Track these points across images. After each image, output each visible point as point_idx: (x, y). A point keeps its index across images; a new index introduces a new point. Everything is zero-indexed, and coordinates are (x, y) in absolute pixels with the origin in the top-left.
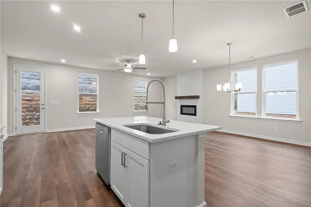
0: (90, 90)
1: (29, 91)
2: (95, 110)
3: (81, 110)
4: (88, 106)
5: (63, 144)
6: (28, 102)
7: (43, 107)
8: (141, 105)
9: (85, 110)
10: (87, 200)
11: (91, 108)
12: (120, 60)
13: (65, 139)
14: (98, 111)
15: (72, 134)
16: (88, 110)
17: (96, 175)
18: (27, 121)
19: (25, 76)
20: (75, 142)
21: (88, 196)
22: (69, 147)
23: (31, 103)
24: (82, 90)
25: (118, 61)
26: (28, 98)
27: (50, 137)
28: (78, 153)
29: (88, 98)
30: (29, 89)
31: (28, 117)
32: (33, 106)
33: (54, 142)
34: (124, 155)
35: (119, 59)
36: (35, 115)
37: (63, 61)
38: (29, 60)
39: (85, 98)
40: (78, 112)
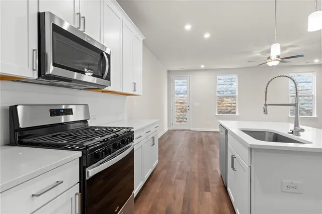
0: (231, 91)
1: (182, 95)
2: (235, 113)
3: (219, 113)
4: (229, 109)
5: (201, 142)
6: (181, 104)
7: (189, 108)
8: (307, 109)
9: (227, 113)
10: (206, 191)
11: (232, 111)
12: (261, 53)
13: (203, 138)
14: (237, 114)
15: (210, 135)
16: (229, 112)
17: (220, 176)
18: (181, 120)
19: (179, 84)
20: (211, 142)
21: (207, 189)
22: (205, 146)
23: (183, 105)
24: (223, 91)
25: (259, 54)
26: (182, 101)
27: (193, 134)
28: (210, 152)
29: (229, 100)
30: (181, 94)
31: (181, 116)
32: (184, 107)
33: (195, 139)
34: (233, 157)
35: (260, 51)
36: (185, 115)
37: (202, 66)
38: (180, 71)
39: (226, 100)
40: (217, 114)
